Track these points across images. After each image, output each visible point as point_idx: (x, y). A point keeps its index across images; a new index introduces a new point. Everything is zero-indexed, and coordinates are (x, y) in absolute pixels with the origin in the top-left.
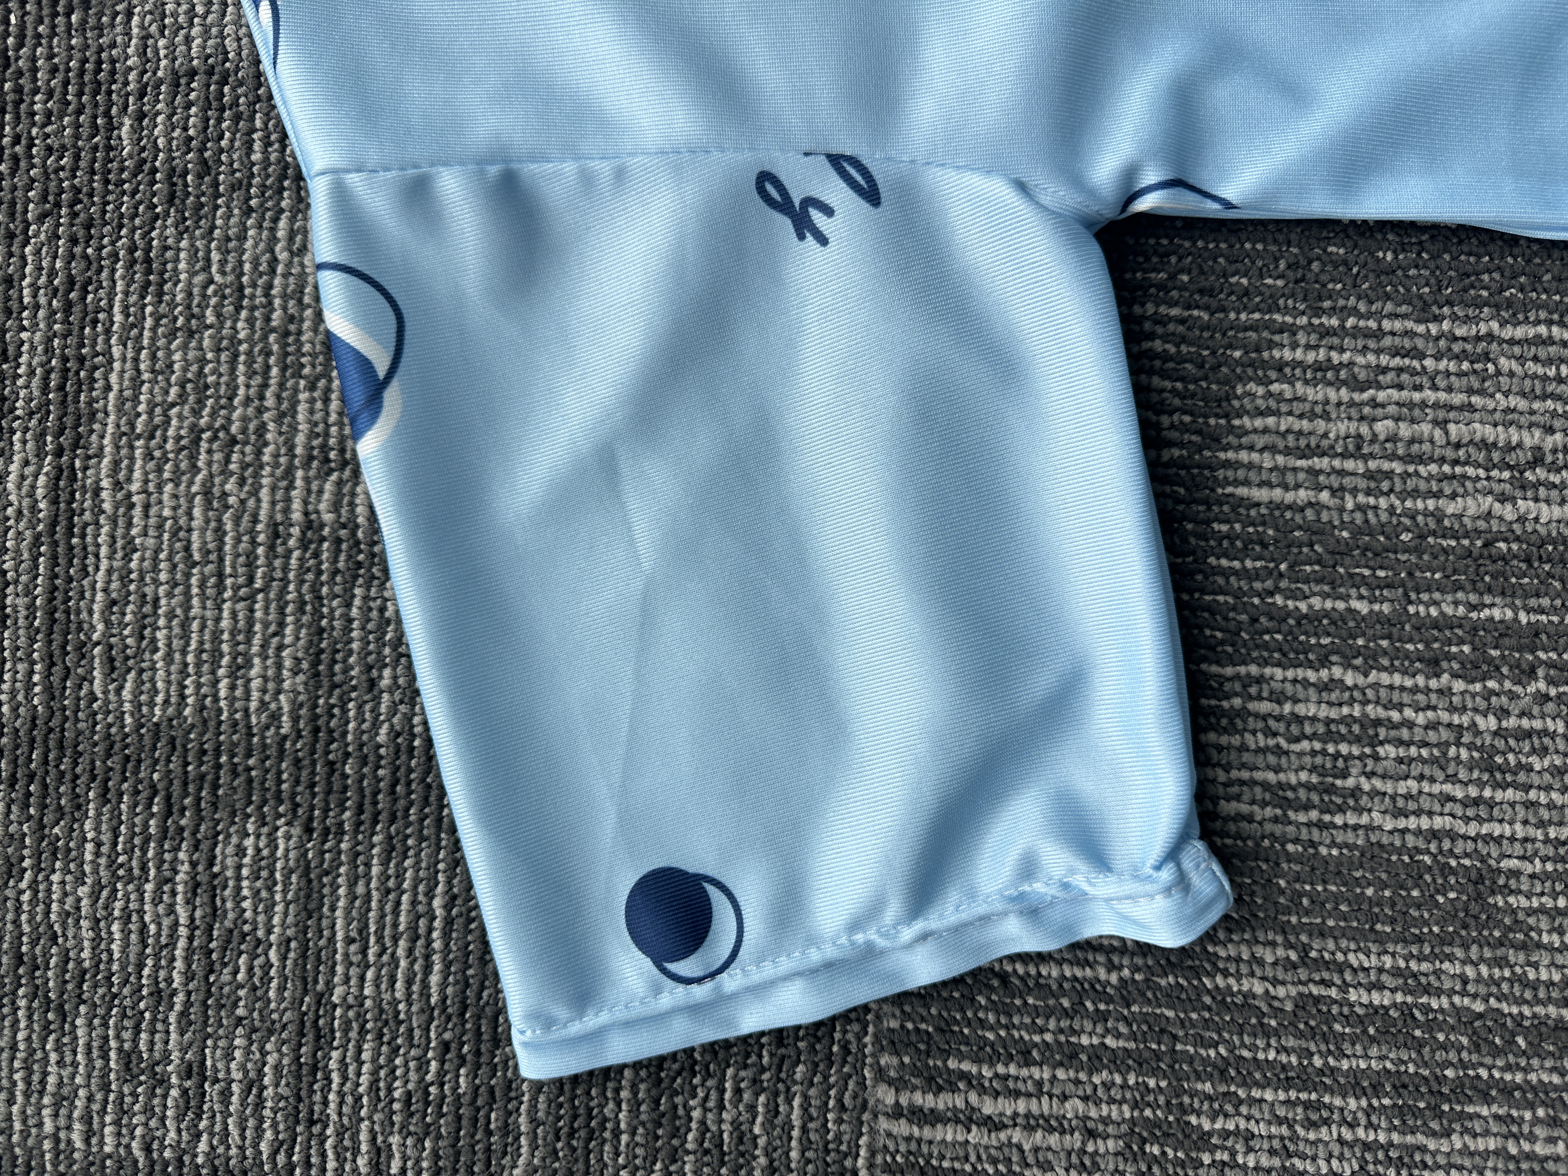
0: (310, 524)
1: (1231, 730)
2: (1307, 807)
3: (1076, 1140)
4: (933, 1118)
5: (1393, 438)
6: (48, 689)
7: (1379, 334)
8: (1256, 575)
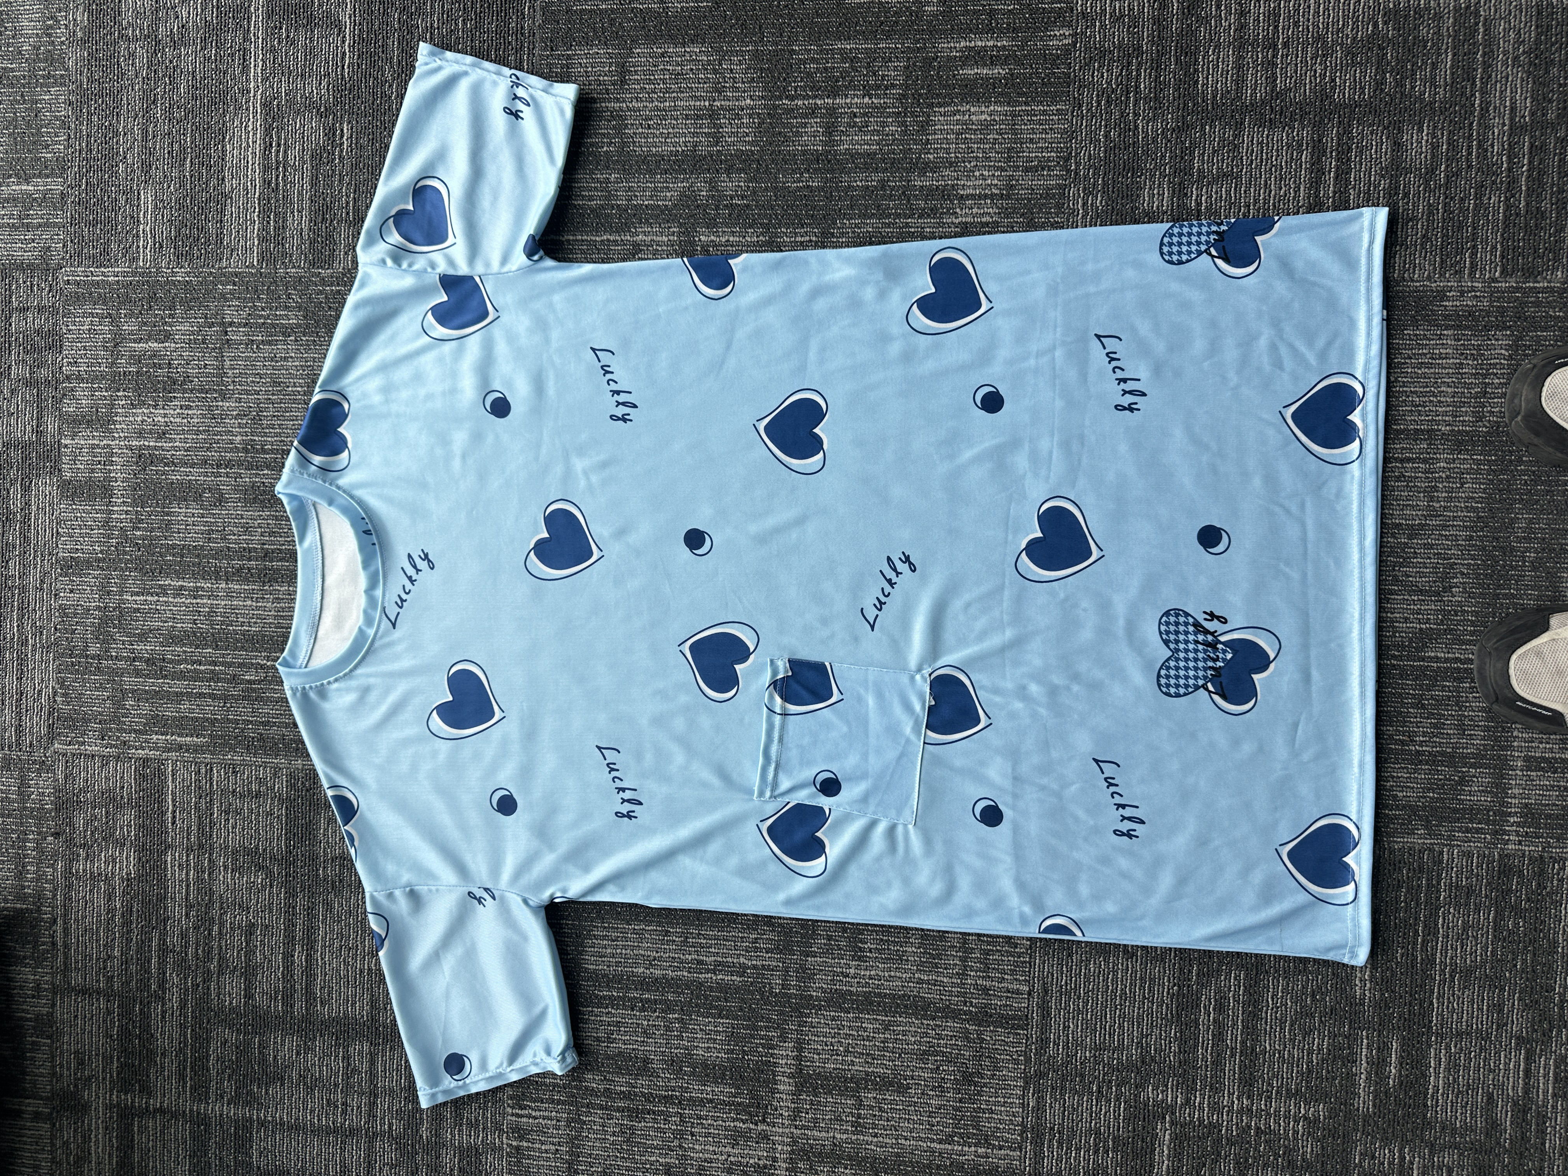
0: (370, 969)
1: (586, 1023)
2: (604, 1042)
3: (554, 1122)
4: (522, 1116)
5: (621, 954)
6: (306, 1009)
7: (618, 928)
8: (590, 986)
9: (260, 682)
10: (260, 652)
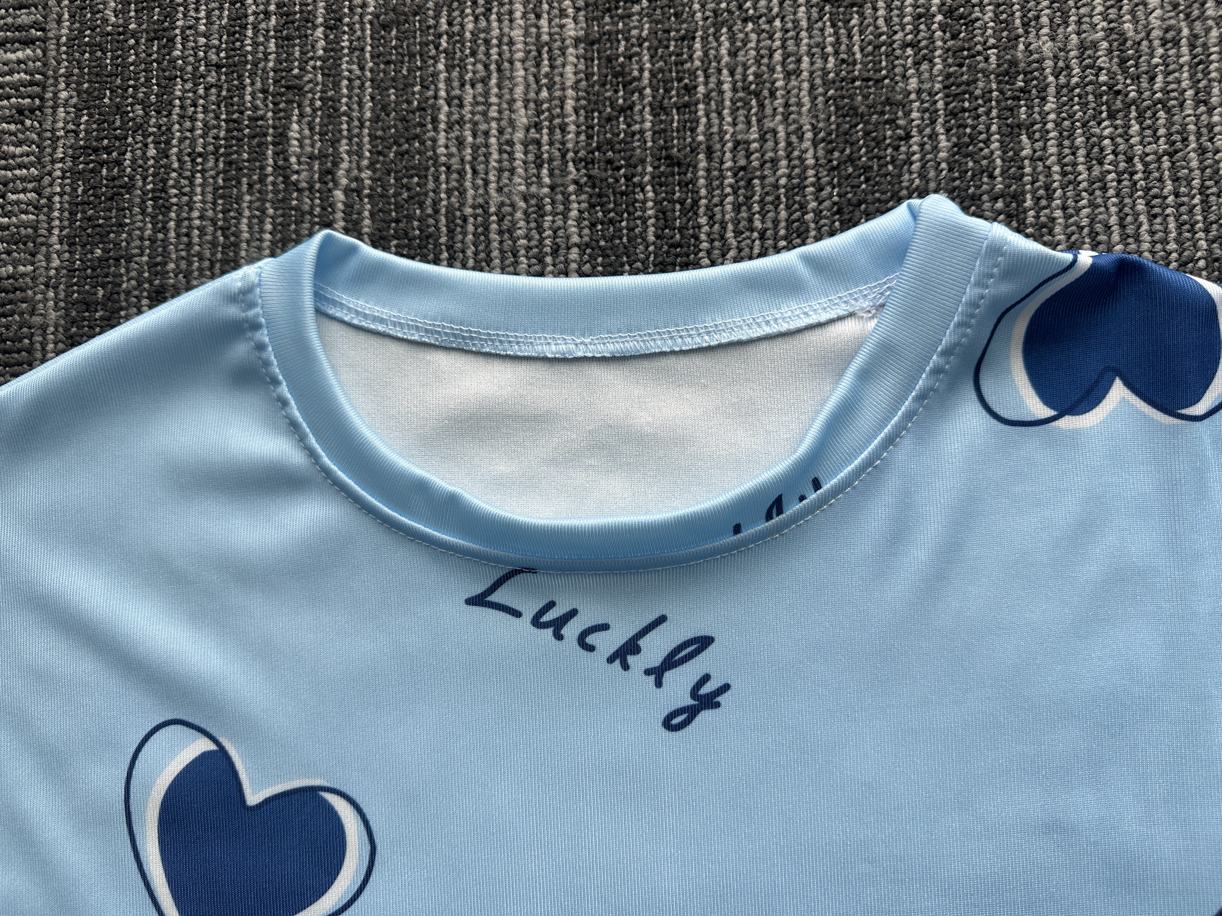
9: (283, 170)
10: (371, 166)
